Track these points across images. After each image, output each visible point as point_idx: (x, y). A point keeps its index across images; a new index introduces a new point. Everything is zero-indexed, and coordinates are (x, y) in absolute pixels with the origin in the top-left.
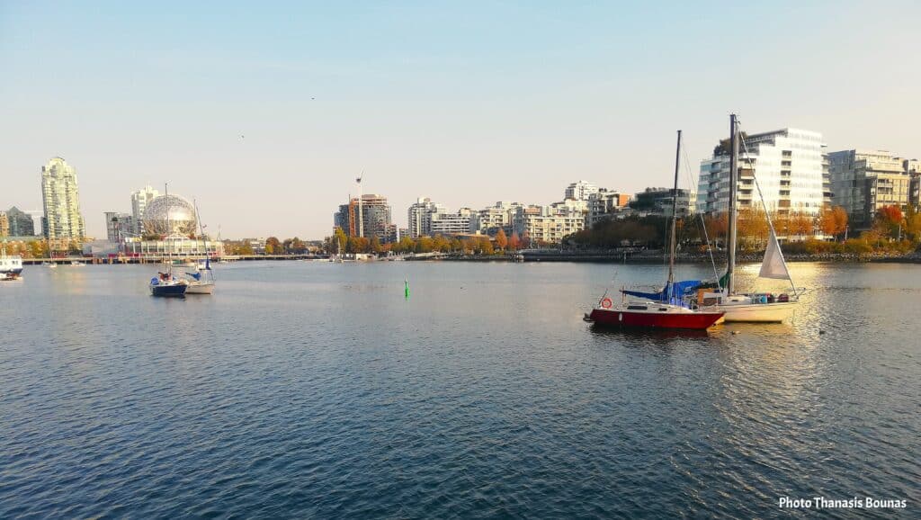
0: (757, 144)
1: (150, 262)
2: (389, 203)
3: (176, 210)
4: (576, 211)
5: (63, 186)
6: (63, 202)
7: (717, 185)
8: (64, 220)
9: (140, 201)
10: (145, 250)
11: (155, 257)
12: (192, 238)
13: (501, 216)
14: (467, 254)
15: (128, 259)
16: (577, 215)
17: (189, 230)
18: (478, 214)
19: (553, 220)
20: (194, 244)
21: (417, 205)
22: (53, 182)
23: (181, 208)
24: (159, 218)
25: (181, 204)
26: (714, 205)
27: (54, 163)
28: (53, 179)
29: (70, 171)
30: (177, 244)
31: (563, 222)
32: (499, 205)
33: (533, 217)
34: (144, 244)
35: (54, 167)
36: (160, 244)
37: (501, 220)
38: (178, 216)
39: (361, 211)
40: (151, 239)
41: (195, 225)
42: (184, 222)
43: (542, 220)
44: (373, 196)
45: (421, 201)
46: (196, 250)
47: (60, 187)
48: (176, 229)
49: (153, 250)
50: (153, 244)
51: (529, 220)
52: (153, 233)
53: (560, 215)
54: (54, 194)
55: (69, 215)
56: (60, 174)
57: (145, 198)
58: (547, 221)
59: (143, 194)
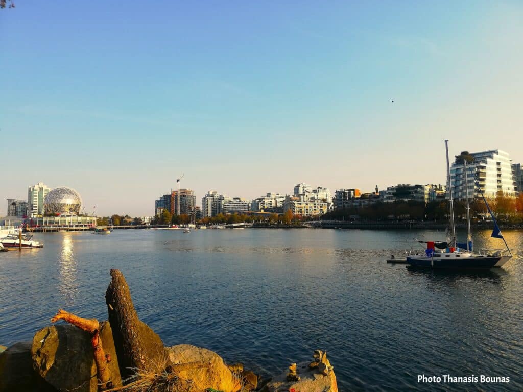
0: (485, 158)
1: (49, 231)
2: (195, 194)
3: (68, 197)
4: (319, 199)
7: (461, 182)
9: (35, 192)
10: (46, 223)
11: (52, 228)
12: (78, 215)
13: (271, 201)
14: (273, 224)
15: (33, 229)
16: (319, 201)
17: (75, 209)
18: (257, 200)
19: (307, 204)
20: (79, 219)
21: (208, 195)
23: (71, 196)
24: (56, 202)
25: (71, 193)
26: (460, 194)
30: (69, 219)
31: (313, 206)
32: (269, 195)
33: (295, 202)
34: (45, 219)
36: (56, 219)
37: (271, 204)
38: (69, 201)
39: (179, 199)
40: (50, 216)
41: (79, 207)
42: (73, 204)
43: (301, 204)
44: (186, 190)
45: (211, 193)
46: (80, 223)
48: (67, 209)
49: (51, 223)
50: (52, 219)
51: (294, 204)
52: (51, 212)
53: (310, 201)
57: (38, 190)
58: (304, 204)
59: (37, 187)
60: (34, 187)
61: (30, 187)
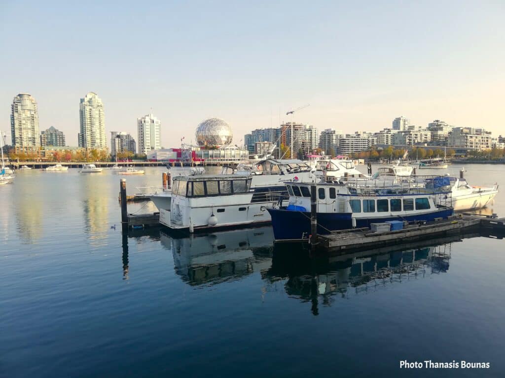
5: (98, 112)
6: (97, 124)
8: (98, 136)
9: (146, 124)
22: (91, 109)
27: (90, 97)
28: (91, 107)
29: (101, 102)
35: (91, 99)
47: (95, 113)
51: (467, 137)
54: (91, 117)
55: (100, 132)
56: (94, 104)
57: (150, 122)
59: (147, 119)
60: (144, 118)
61: (139, 119)
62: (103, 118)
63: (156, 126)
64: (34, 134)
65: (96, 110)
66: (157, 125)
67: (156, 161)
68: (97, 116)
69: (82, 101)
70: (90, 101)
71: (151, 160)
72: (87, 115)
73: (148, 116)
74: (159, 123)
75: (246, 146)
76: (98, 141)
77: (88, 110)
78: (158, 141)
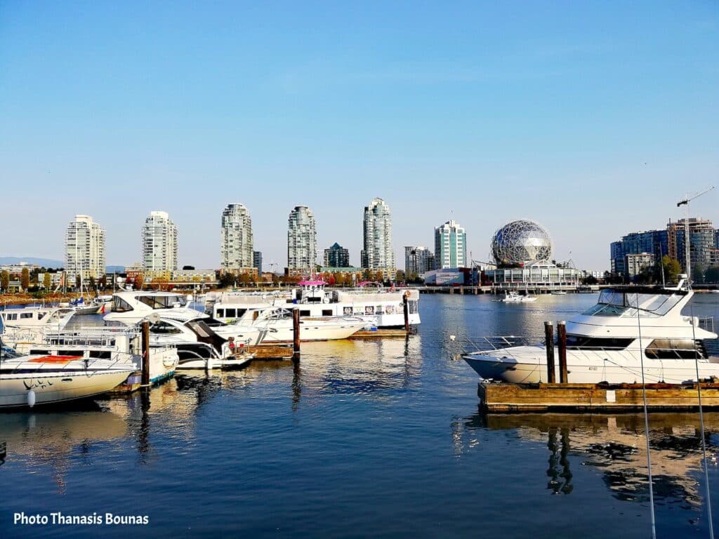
5: (383, 223)
6: (382, 237)
8: (382, 253)
9: (445, 234)
11: (519, 288)
22: (375, 220)
27: (375, 203)
28: (375, 217)
29: (388, 210)
30: (544, 272)
35: (376, 207)
39: (688, 236)
47: (380, 223)
54: (375, 230)
55: (385, 248)
56: (380, 212)
57: (449, 232)
59: (447, 227)
60: (443, 227)
61: (437, 228)
62: (390, 230)
63: (459, 236)
64: (308, 253)
65: (381, 220)
66: (461, 234)
67: (435, 285)
68: (382, 228)
69: (366, 209)
70: (374, 210)
71: (428, 285)
72: (371, 228)
73: (448, 223)
74: (464, 232)
75: (613, 261)
76: (382, 259)
77: (371, 220)
78: (461, 258)
